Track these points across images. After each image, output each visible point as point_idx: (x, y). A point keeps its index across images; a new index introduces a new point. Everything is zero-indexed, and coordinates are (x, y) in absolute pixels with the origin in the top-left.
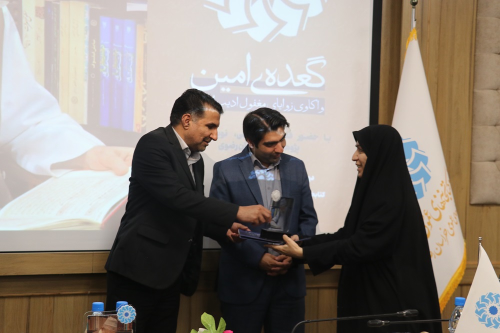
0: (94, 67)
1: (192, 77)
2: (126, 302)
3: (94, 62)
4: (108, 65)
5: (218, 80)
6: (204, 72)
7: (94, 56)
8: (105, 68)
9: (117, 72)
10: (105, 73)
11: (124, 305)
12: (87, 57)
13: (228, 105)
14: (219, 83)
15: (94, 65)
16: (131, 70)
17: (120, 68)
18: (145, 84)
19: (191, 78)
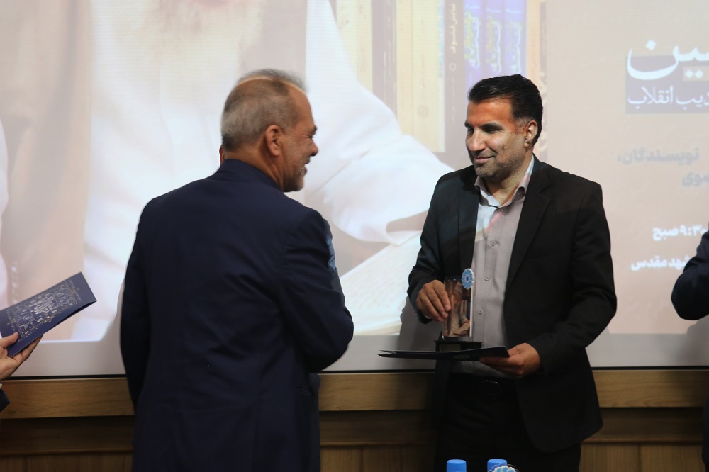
0: (454, 51)
1: (630, 56)
2: (504, 461)
3: (454, 43)
4: (477, 46)
5: (679, 57)
6: (651, 45)
7: (454, 33)
8: (472, 52)
9: (494, 57)
10: (472, 61)
11: (500, 466)
12: (442, 35)
13: (700, 101)
14: (680, 63)
15: (453, 48)
16: (519, 52)
17: (499, 50)
18: (543, 74)
19: (626, 59)
